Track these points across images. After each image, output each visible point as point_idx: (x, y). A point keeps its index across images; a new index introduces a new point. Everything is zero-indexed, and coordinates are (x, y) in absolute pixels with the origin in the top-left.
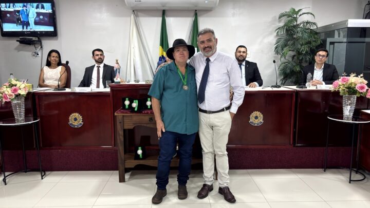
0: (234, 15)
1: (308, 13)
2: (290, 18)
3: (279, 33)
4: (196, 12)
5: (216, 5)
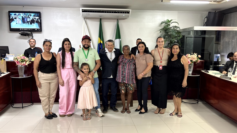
1: (175, 22)
2: (166, 24)
3: (161, 32)
4: (118, 20)
5: (128, 17)
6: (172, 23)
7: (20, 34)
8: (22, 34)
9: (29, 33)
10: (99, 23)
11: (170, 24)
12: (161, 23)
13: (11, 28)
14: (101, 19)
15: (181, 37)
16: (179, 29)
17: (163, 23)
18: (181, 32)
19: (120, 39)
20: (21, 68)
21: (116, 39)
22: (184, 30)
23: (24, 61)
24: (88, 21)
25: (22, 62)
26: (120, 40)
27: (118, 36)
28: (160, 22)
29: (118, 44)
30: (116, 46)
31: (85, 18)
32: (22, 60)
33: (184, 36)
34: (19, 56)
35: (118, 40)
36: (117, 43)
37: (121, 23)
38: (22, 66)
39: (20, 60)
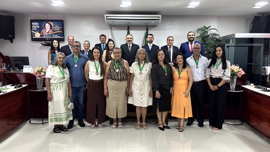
0: (170, 29)
1: (213, 29)
2: (203, 32)
4: (147, 28)
5: (159, 24)
14: (128, 27)
16: (219, 37)
17: (200, 30)
18: (221, 40)
22: (225, 38)
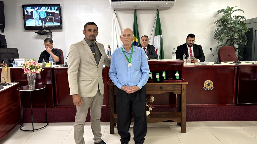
1: (239, 10)
2: (226, 14)
3: (218, 24)
4: (158, 11)
5: (173, 5)
6: (234, 11)
7: (36, 32)
8: (38, 33)
9: (47, 31)
10: (133, 15)
11: (231, 12)
12: (218, 13)
13: (26, 25)
14: (135, 11)
15: (247, 31)
16: (245, 20)
17: (221, 12)
18: (246, 24)
19: (162, 36)
20: (31, 77)
21: (156, 35)
22: (252, 21)
23: (34, 68)
24: (120, 14)
25: (31, 69)
26: (160, 37)
27: (158, 31)
28: (216, 11)
29: (158, 43)
30: (156, 44)
31: (116, 10)
32: (31, 66)
33: (251, 29)
34: (28, 61)
35: (158, 37)
36: (157, 40)
37: (163, 15)
38: (33, 75)
39: (29, 66)
